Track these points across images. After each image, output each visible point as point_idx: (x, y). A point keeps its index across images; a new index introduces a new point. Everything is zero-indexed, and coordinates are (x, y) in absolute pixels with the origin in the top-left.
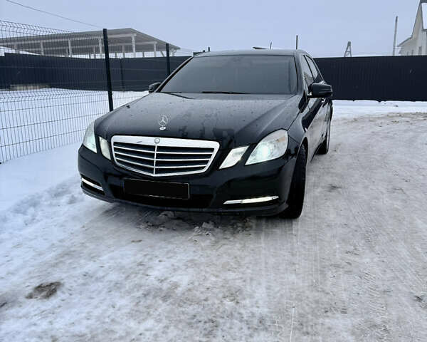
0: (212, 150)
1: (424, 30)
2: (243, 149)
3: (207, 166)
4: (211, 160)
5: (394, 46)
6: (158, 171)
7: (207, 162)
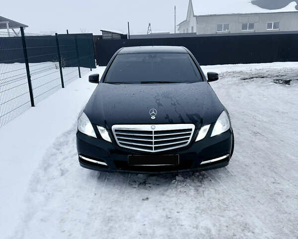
0: (191, 130)
1: (194, 16)
2: (207, 127)
3: (189, 141)
4: (191, 137)
5: (175, 26)
6: (156, 148)
7: (188, 138)
